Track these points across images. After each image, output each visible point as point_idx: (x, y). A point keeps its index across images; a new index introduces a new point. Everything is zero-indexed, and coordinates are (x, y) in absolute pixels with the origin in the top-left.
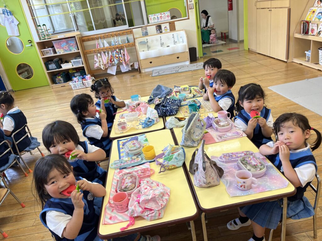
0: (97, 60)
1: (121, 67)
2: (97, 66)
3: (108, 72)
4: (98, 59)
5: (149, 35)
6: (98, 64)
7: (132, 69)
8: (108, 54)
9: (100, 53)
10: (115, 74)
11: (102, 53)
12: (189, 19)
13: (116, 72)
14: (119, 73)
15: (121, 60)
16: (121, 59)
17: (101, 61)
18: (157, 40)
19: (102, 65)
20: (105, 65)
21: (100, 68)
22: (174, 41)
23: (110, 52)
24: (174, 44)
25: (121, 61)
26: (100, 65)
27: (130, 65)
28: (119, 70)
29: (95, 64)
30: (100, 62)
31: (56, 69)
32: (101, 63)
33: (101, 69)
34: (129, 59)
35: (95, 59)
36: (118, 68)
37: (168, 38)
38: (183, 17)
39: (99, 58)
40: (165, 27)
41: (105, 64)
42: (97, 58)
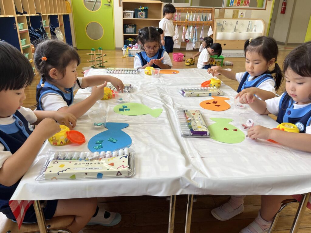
5: (225, 17)
12: (265, 9)
18: (231, 24)
22: (248, 28)
24: (247, 31)
31: (132, 33)
37: (242, 25)
38: (258, 7)
40: (242, 13)
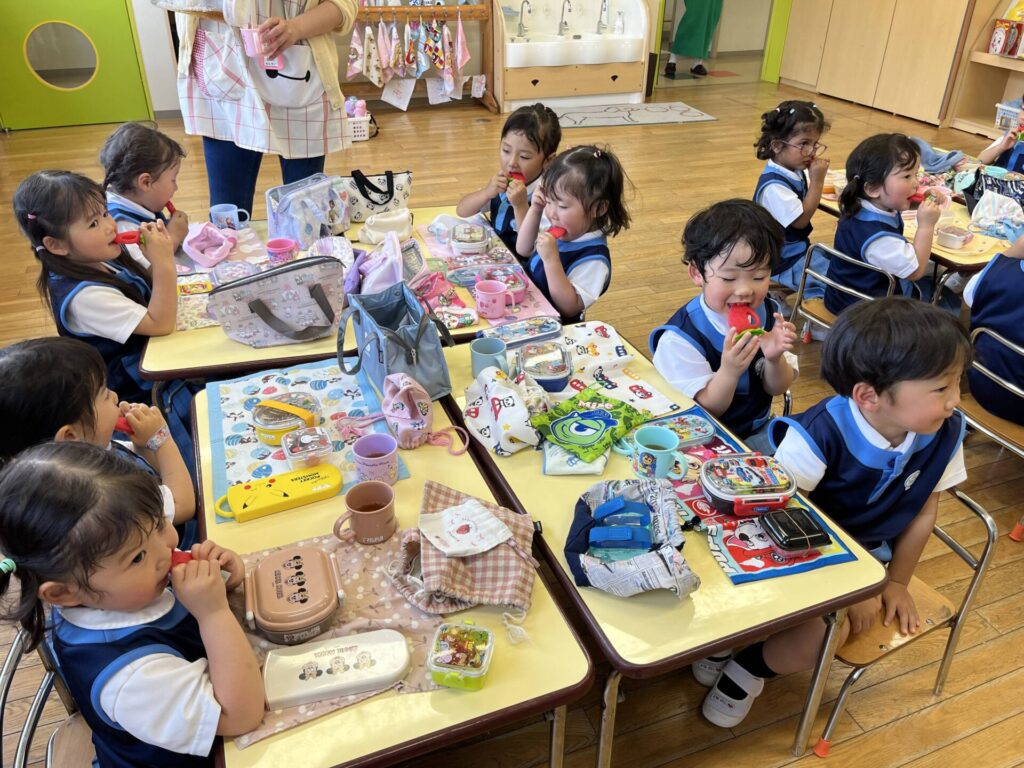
0: (360, 50)
1: (431, 85)
2: (357, 72)
3: (383, 99)
4: (363, 44)
6: (362, 66)
7: (463, 96)
8: (401, 32)
9: (375, 26)
10: (405, 108)
11: (382, 25)
13: (412, 99)
14: (420, 104)
15: (441, 62)
16: (442, 58)
17: (374, 53)
19: (378, 69)
20: (383, 70)
21: (365, 80)
22: (600, 22)
23: (407, 28)
24: (599, 32)
25: (438, 64)
26: (368, 70)
27: (462, 84)
28: (421, 96)
29: (353, 61)
30: (369, 56)
32: (374, 62)
33: (371, 83)
34: (467, 60)
35: (355, 45)
36: (418, 89)
37: (581, 10)
39: (366, 41)
41: (384, 67)
42: (359, 41)
